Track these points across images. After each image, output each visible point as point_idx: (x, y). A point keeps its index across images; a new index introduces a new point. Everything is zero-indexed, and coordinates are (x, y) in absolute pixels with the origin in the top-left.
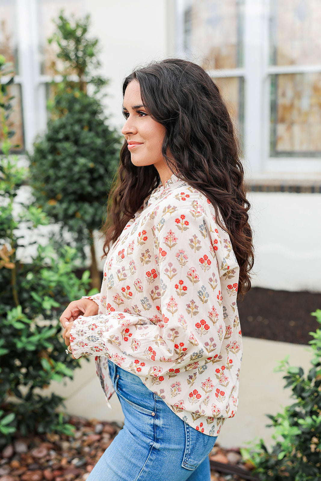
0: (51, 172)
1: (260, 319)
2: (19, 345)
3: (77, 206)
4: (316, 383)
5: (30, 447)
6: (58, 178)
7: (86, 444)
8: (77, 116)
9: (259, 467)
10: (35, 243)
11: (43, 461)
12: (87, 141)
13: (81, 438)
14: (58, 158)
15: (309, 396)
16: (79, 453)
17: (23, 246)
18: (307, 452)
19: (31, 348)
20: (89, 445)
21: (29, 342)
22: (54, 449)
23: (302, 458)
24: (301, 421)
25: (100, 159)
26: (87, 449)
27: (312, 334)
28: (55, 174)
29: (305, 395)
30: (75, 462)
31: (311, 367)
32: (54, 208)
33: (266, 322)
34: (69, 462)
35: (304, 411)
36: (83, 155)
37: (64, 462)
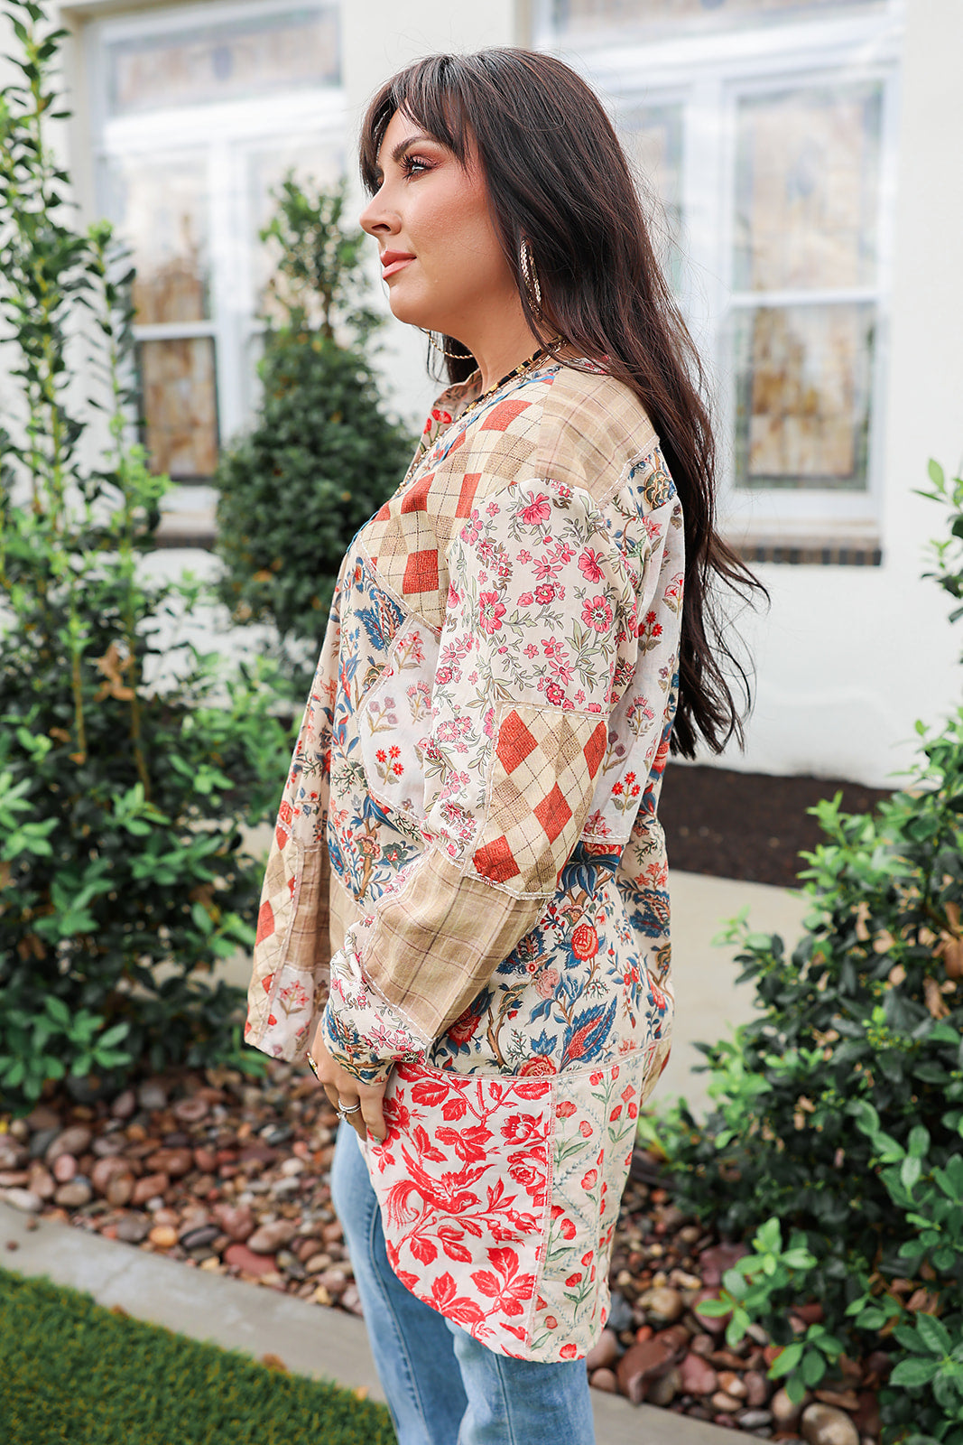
0: (260, 511)
1: (705, 832)
2: (139, 872)
3: (314, 583)
4: (810, 971)
5: (172, 1098)
6: (274, 525)
7: (296, 1093)
8: (316, 392)
9: (675, 1160)
10: (186, 645)
11: (197, 1127)
12: (337, 445)
13: (287, 1080)
14: (276, 481)
15: (795, 1002)
16: (279, 1114)
17: (156, 652)
18: (786, 1130)
19: (168, 879)
20: (303, 1098)
21: (162, 866)
22: (224, 1104)
23: (774, 1144)
24: (772, 1061)
25: (365, 483)
26: (296, 1106)
27: (804, 854)
28: (270, 516)
29: (784, 999)
30: (268, 1132)
31: (804, 933)
32: (266, 588)
33: (718, 839)
34: (256, 1133)
35: (783, 1038)
36: (328, 475)
37: (244, 1132)
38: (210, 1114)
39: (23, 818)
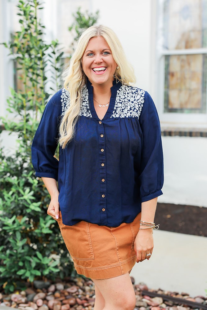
11: (74, 294)
22: (81, 289)
34: (91, 297)
37: (88, 297)
38: (78, 291)
39: (33, 201)
